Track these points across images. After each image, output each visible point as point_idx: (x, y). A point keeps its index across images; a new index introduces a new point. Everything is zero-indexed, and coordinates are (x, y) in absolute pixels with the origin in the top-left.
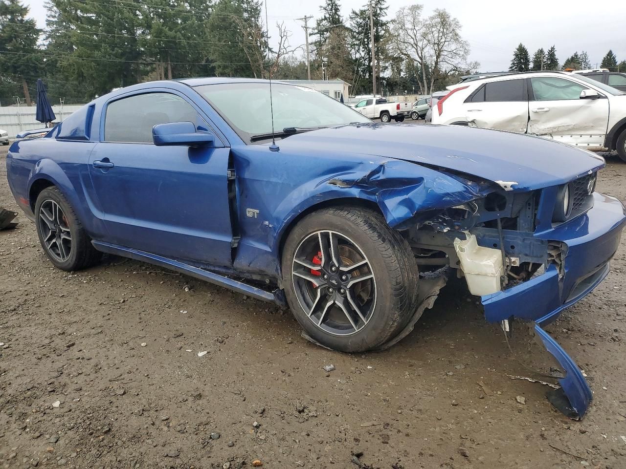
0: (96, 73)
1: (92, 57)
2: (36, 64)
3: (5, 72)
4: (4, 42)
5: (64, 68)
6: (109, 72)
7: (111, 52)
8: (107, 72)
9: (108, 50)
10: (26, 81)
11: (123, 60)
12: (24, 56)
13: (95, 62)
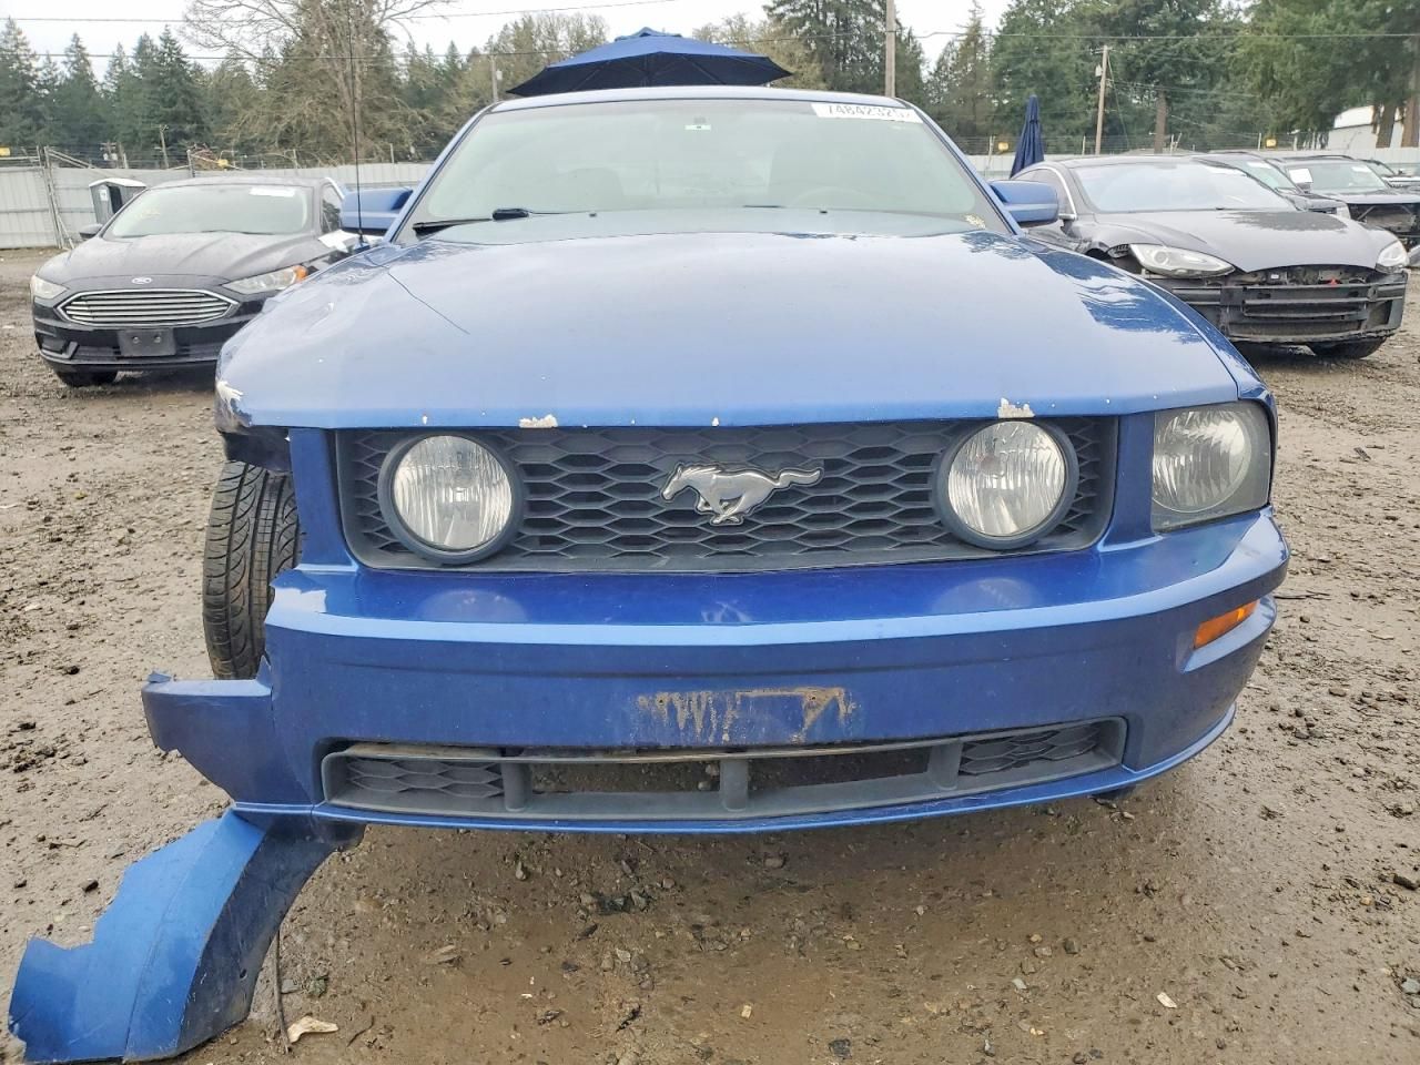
0: (1302, 70)
1: (1302, 32)
2: (1198, 58)
3: (1129, 80)
4: (1143, 12)
5: (1236, 62)
6: (1334, 66)
7: (1353, 12)
8: (1328, 67)
9: (1347, 8)
10: (1167, 99)
11: (1380, 33)
12: (1177, 41)
13: (1306, 41)
